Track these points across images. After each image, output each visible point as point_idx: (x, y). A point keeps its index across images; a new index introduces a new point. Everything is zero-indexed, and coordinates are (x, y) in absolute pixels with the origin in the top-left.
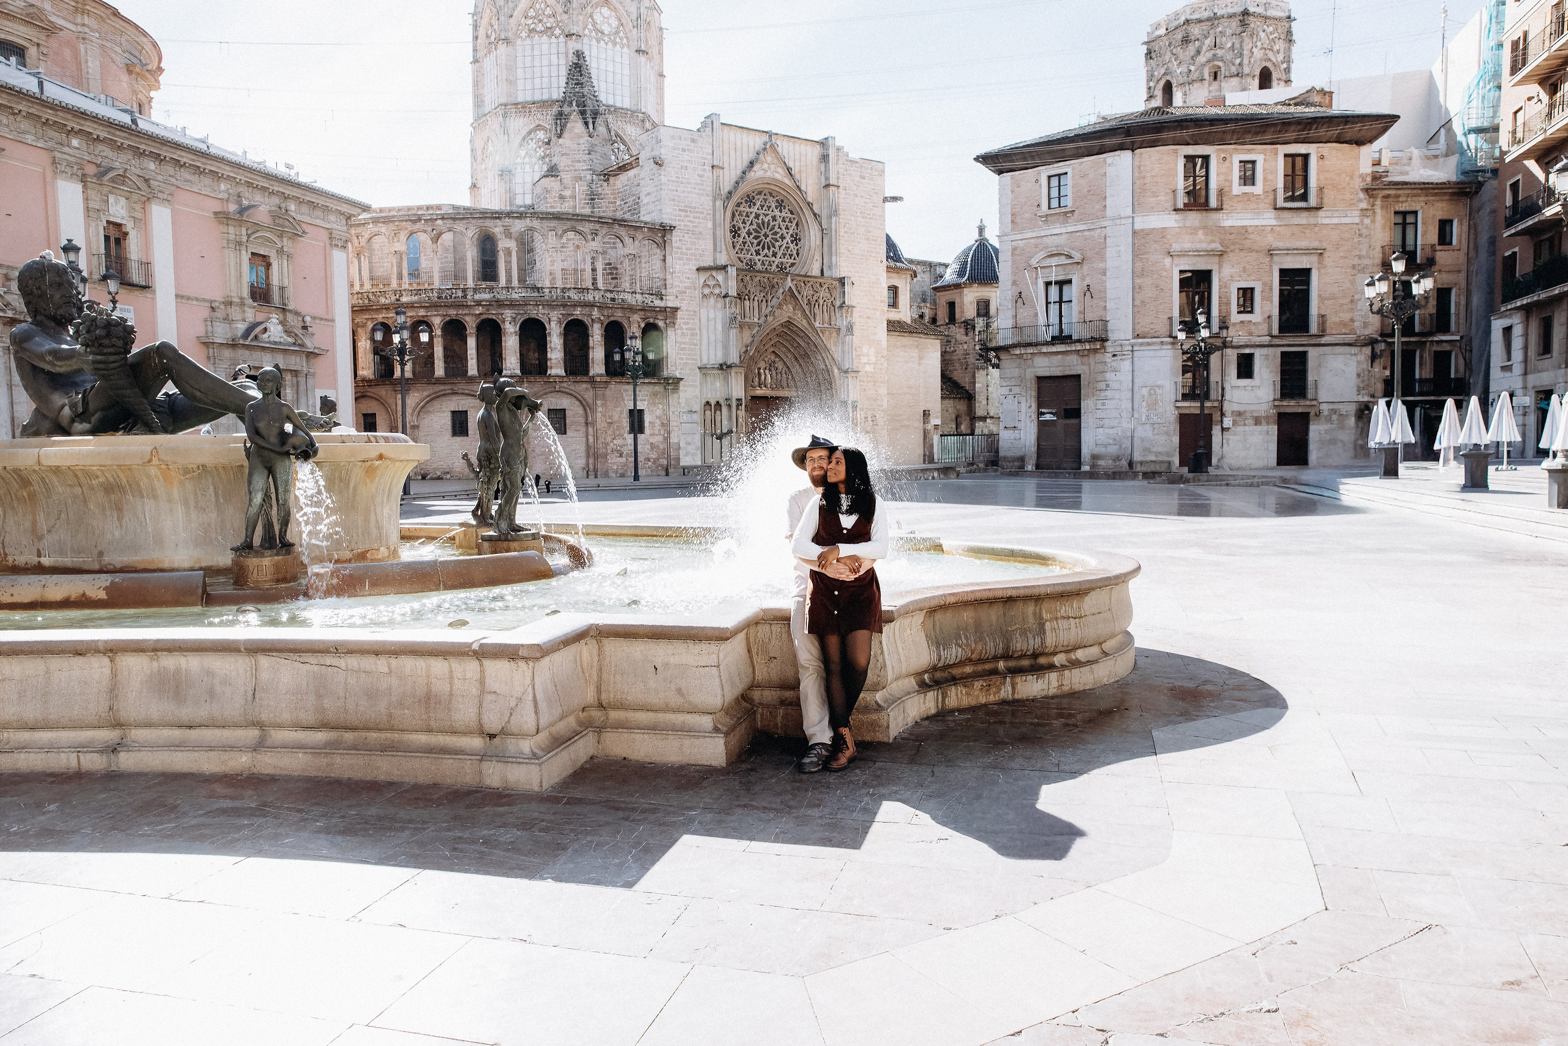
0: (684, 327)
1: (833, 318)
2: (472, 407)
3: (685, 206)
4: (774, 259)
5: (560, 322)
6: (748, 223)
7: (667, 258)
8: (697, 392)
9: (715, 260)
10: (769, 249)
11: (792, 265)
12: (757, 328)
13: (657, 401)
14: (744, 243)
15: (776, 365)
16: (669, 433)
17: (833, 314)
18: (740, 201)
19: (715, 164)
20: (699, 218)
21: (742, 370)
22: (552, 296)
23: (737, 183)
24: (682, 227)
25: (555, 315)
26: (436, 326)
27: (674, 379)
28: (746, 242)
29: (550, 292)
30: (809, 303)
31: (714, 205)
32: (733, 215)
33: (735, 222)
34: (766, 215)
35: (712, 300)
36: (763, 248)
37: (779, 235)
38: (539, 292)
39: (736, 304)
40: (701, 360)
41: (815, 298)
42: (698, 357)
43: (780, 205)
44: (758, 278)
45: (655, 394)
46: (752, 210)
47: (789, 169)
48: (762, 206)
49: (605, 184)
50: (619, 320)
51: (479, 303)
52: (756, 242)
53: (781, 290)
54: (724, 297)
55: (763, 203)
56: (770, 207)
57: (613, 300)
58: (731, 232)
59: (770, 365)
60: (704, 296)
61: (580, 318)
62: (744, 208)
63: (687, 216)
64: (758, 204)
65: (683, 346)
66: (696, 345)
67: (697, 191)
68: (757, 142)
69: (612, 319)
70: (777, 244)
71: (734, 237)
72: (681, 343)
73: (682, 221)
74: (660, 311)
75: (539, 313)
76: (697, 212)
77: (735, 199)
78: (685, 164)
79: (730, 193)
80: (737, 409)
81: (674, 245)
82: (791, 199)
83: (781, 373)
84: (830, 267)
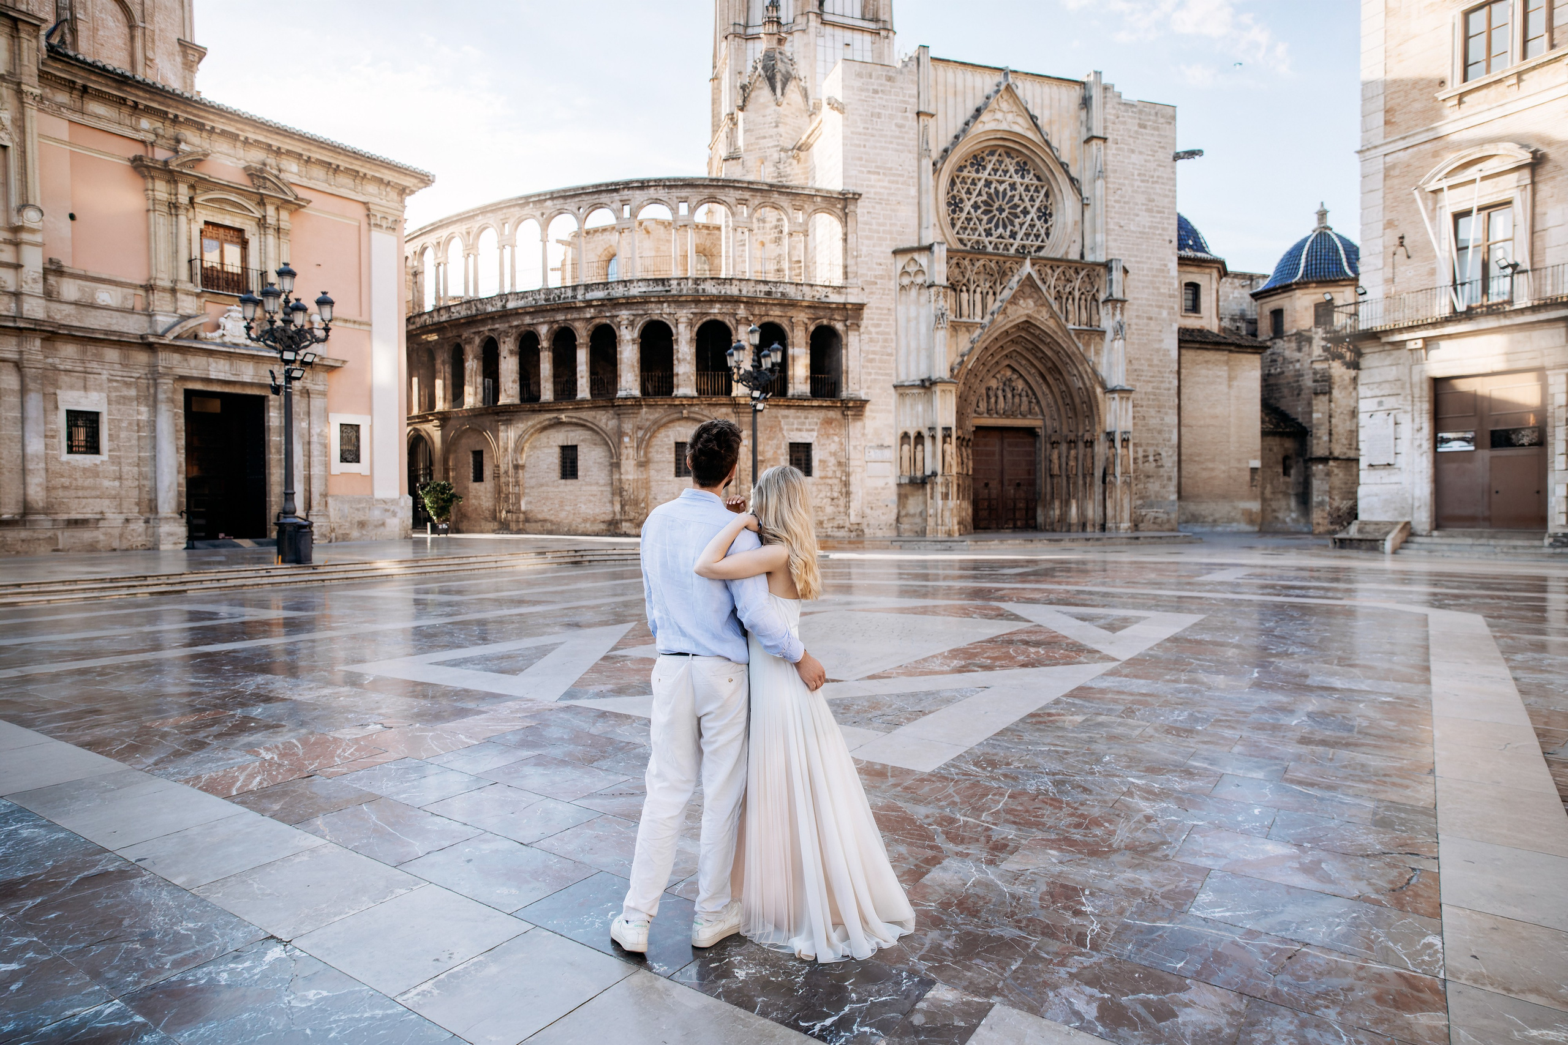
0: (873, 330)
1: (1095, 318)
2: (583, 441)
3: (877, 167)
4: (1012, 241)
5: (691, 324)
6: (975, 194)
7: (849, 237)
8: (891, 419)
9: (920, 239)
10: (1005, 227)
11: (1040, 248)
12: (978, 331)
13: (832, 432)
14: (969, 220)
15: (1014, 384)
16: (848, 475)
17: (1094, 311)
18: (963, 163)
19: (922, 109)
20: (897, 182)
21: (953, 388)
22: (681, 290)
23: (957, 137)
24: (872, 196)
25: (684, 314)
26: (543, 337)
27: (855, 401)
28: (971, 219)
29: (679, 284)
30: (1058, 297)
31: (919, 167)
32: (953, 183)
33: (955, 192)
34: (1001, 182)
35: (914, 292)
36: (997, 227)
37: (1019, 210)
38: (663, 285)
39: (945, 296)
40: (897, 376)
41: (1068, 290)
42: (894, 372)
43: (1022, 169)
44: (982, 262)
45: (828, 422)
46: (980, 175)
47: (1033, 118)
48: (995, 171)
49: (795, 162)
50: (777, 320)
51: (589, 304)
52: (985, 218)
53: (1016, 278)
54: (929, 287)
55: (997, 166)
56: (1007, 171)
57: (769, 293)
58: (949, 204)
59: (1005, 384)
60: (903, 288)
61: (719, 318)
62: (969, 173)
63: (879, 180)
64: (990, 167)
65: (871, 356)
66: (890, 355)
67: (895, 146)
68: (987, 83)
69: (766, 319)
70: (1017, 221)
71: (954, 212)
72: (868, 353)
73: (872, 186)
74: (837, 309)
75: (661, 312)
76: (894, 175)
77: (954, 159)
78: (877, 110)
79: (946, 151)
80: (944, 442)
81: (860, 219)
82: (1037, 160)
83: (1020, 395)
84: (1093, 249)
